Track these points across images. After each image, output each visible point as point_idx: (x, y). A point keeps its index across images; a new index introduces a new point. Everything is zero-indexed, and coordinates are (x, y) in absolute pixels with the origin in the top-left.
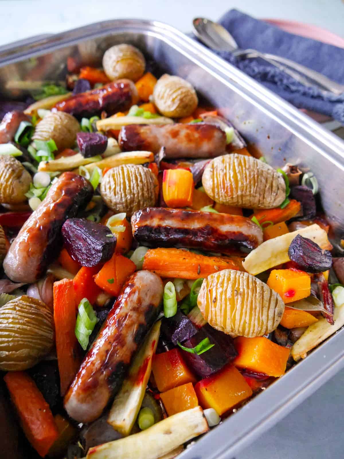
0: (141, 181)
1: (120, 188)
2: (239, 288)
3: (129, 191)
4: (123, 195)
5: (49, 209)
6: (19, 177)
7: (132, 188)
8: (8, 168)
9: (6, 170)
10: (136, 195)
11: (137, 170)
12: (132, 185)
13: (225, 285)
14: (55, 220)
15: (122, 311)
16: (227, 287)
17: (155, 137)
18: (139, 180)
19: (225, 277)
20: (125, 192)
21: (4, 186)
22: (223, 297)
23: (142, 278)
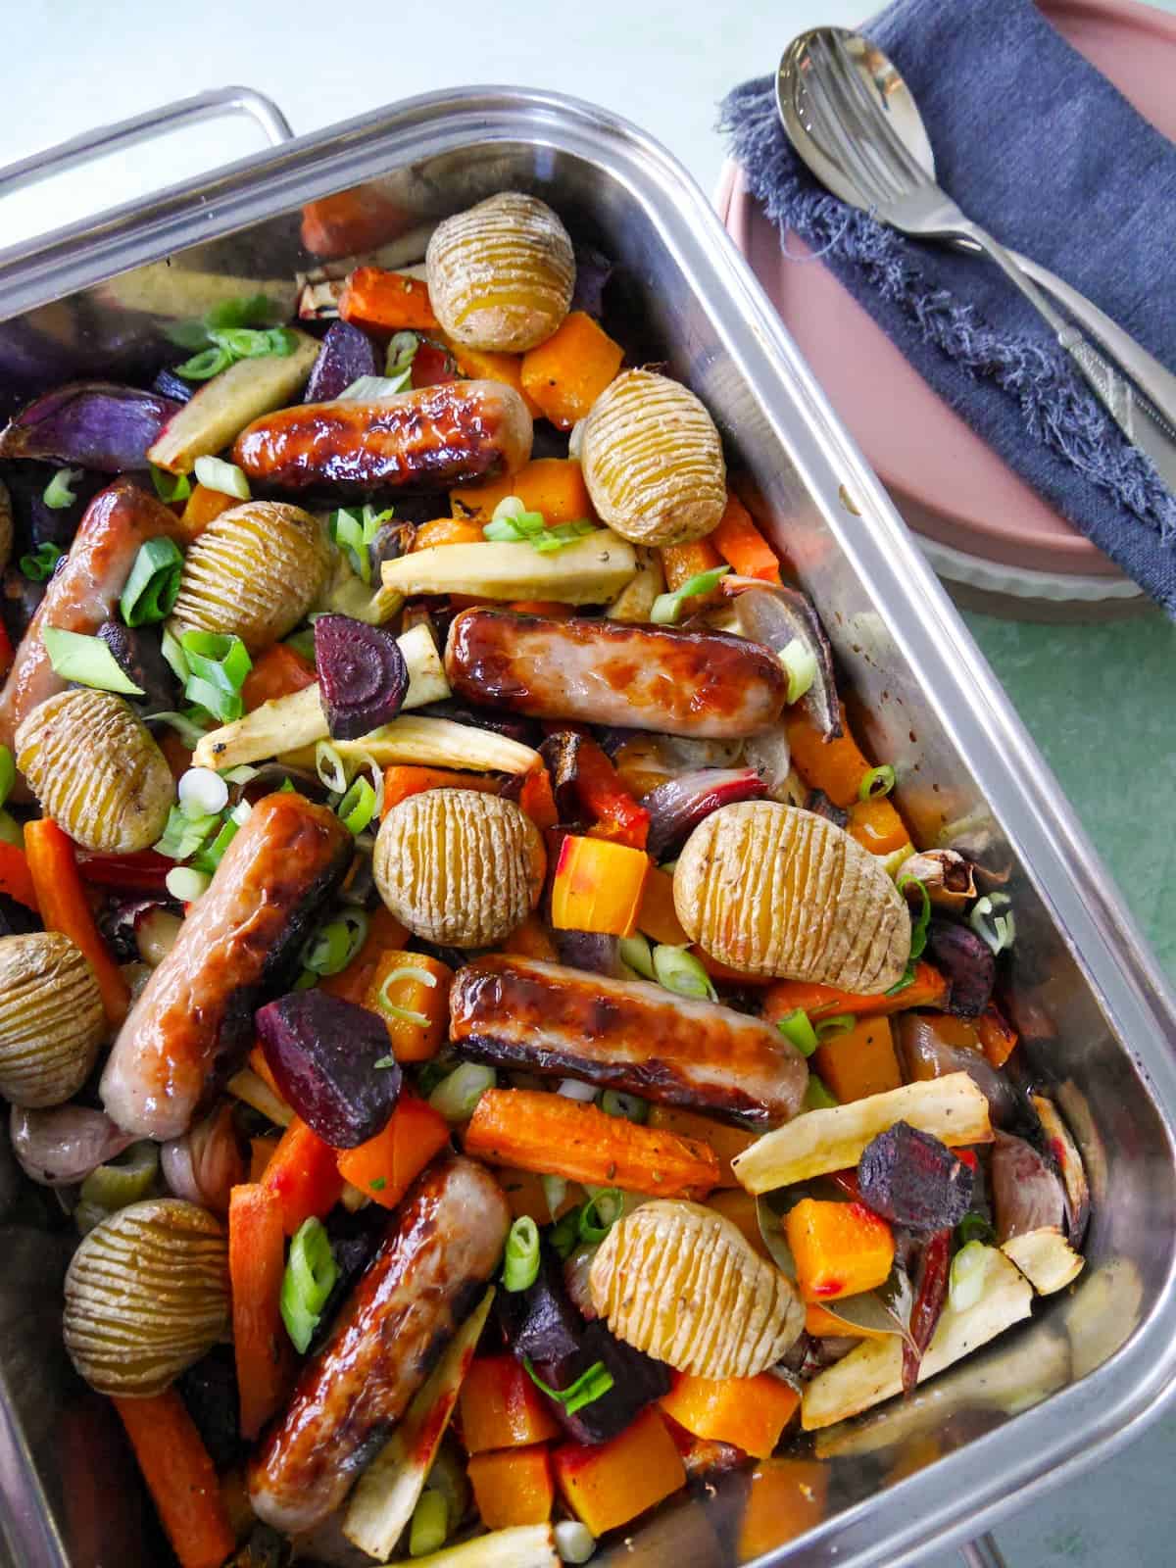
0: (492, 879)
1: (430, 890)
2: (691, 1291)
3: (453, 906)
4: (435, 910)
5: (223, 955)
6: (134, 791)
7: (462, 894)
8: (102, 764)
9: (97, 774)
10: (472, 916)
12: (463, 889)
13: (661, 1274)
15: (396, 1298)
16: (664, 1281)
17: (558, 678)
18: (485, 874)
19: (667, 1251)
20: (441, 904)
21: (92, 823)
22: (650, 1304)
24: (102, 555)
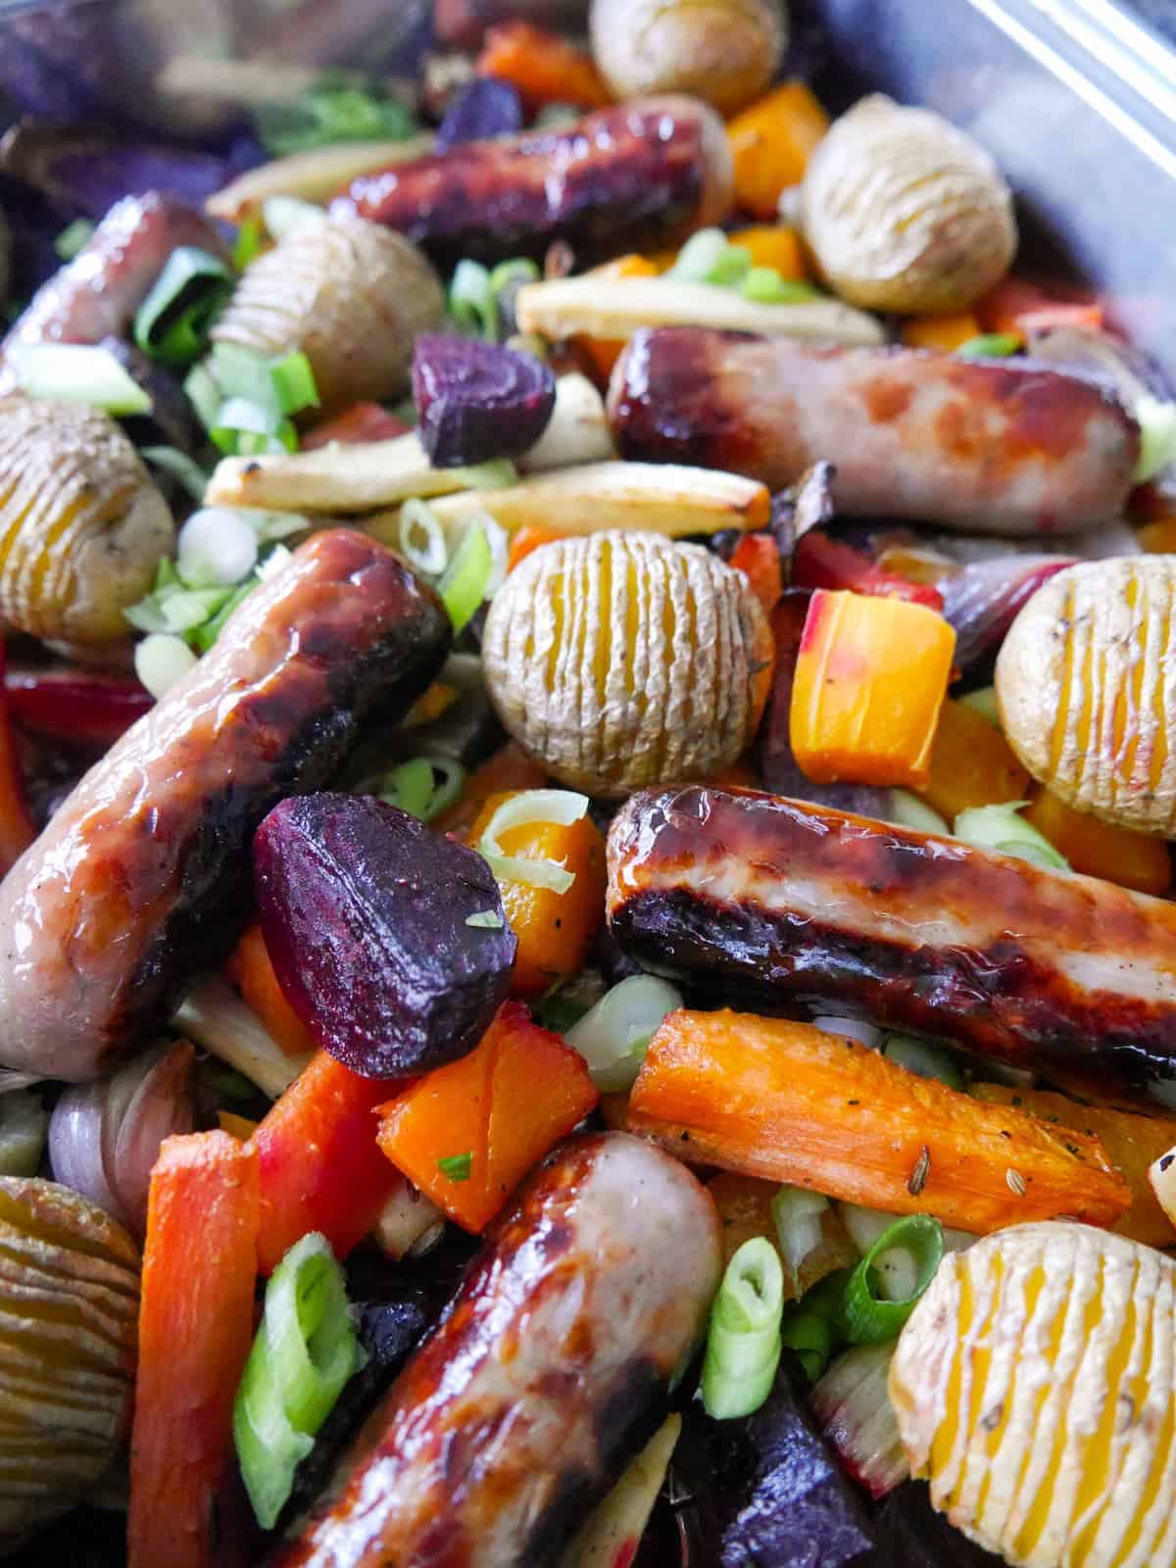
0: (691, 637)
1: (580, 657)
2: (1140, 1384)
3: (620, 683)
4: (588, 694)
6: (110, 521)
7: (636, 666)
9: (54, 484)
10: (651, 707)
11: (675, 573)
12: (640, 653)
13: (1068, 1345)
14: (230, 787)
16: (1078, 1359)
17: (789, 406)
18: (679, 630)
19: (1075, 1295)
20: (599, 683)
21: (33, 558)
23: (615, 1205)
24: (119, 270)
